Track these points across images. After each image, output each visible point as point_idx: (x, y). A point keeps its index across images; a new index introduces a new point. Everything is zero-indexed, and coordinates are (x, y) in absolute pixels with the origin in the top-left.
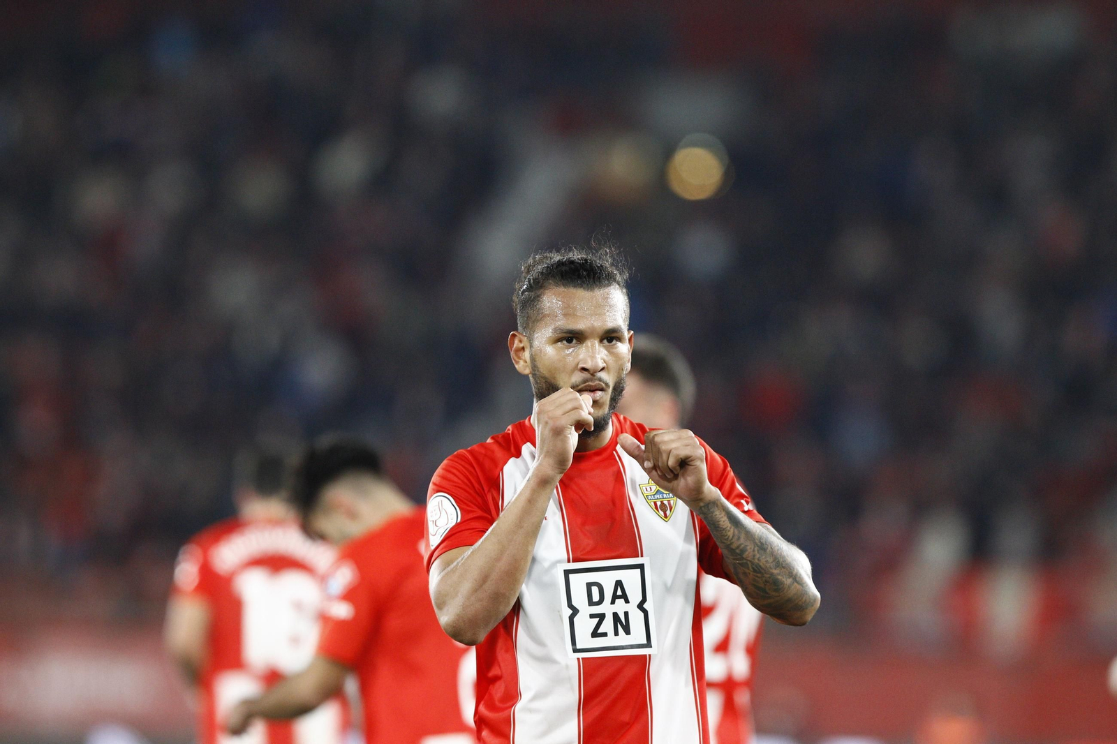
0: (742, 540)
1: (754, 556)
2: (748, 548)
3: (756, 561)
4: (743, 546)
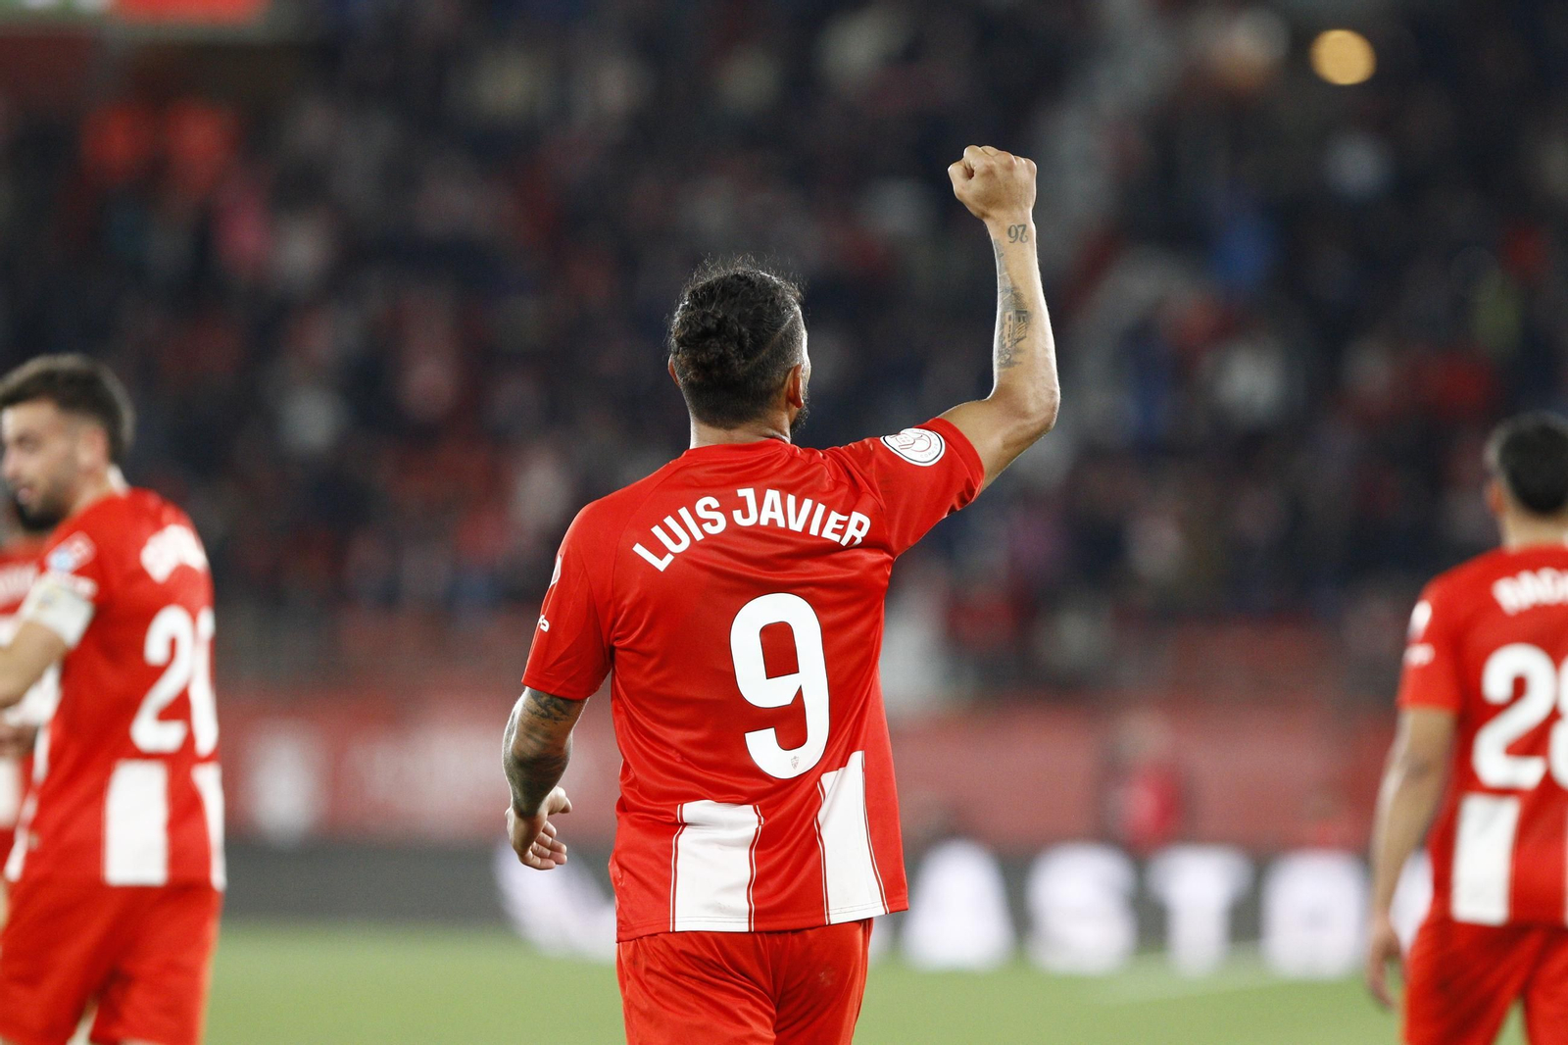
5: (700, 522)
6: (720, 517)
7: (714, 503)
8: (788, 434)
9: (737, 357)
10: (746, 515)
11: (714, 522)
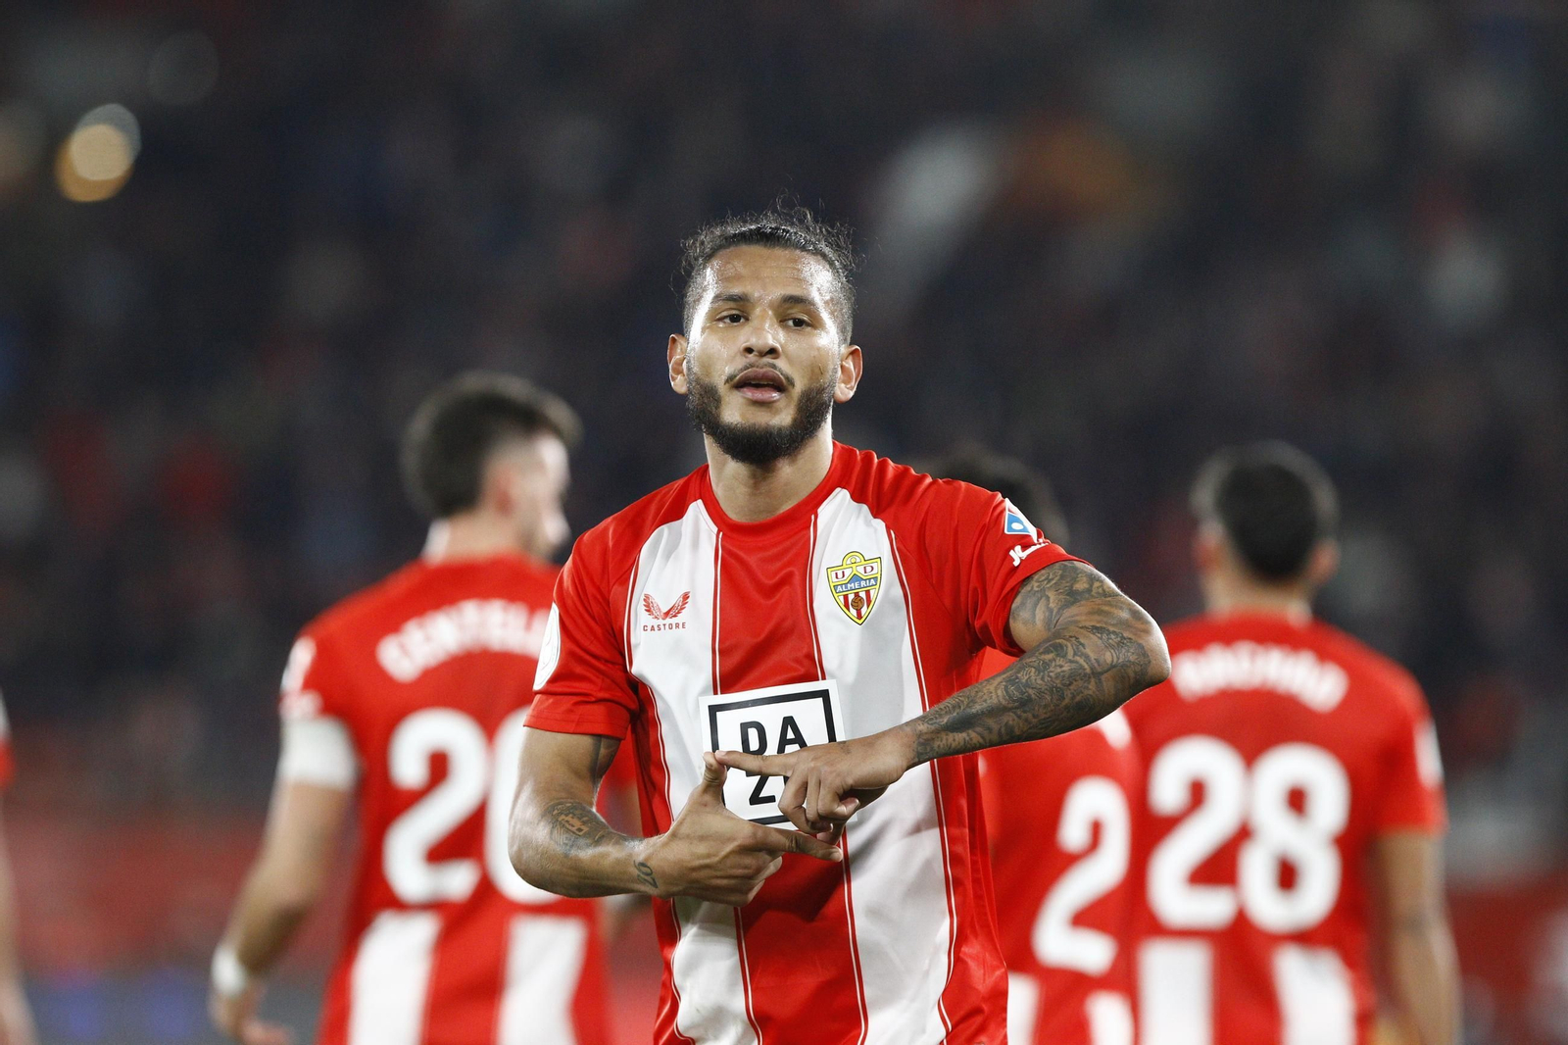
0: (995, 727)
1: (1026, 720)
2: (1011, 722)
3: (1034, 721)
4: (1003, 730)
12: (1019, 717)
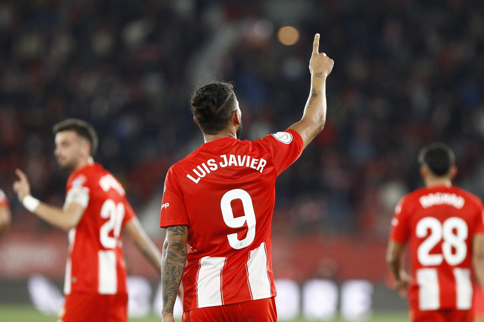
5: (209, 167)
6: (216, 165)
7: (213, 161)
8: (236, 136)
9: (213, 107)
10: (224, 163)
11: (214, 167)
12: (169, 285)
